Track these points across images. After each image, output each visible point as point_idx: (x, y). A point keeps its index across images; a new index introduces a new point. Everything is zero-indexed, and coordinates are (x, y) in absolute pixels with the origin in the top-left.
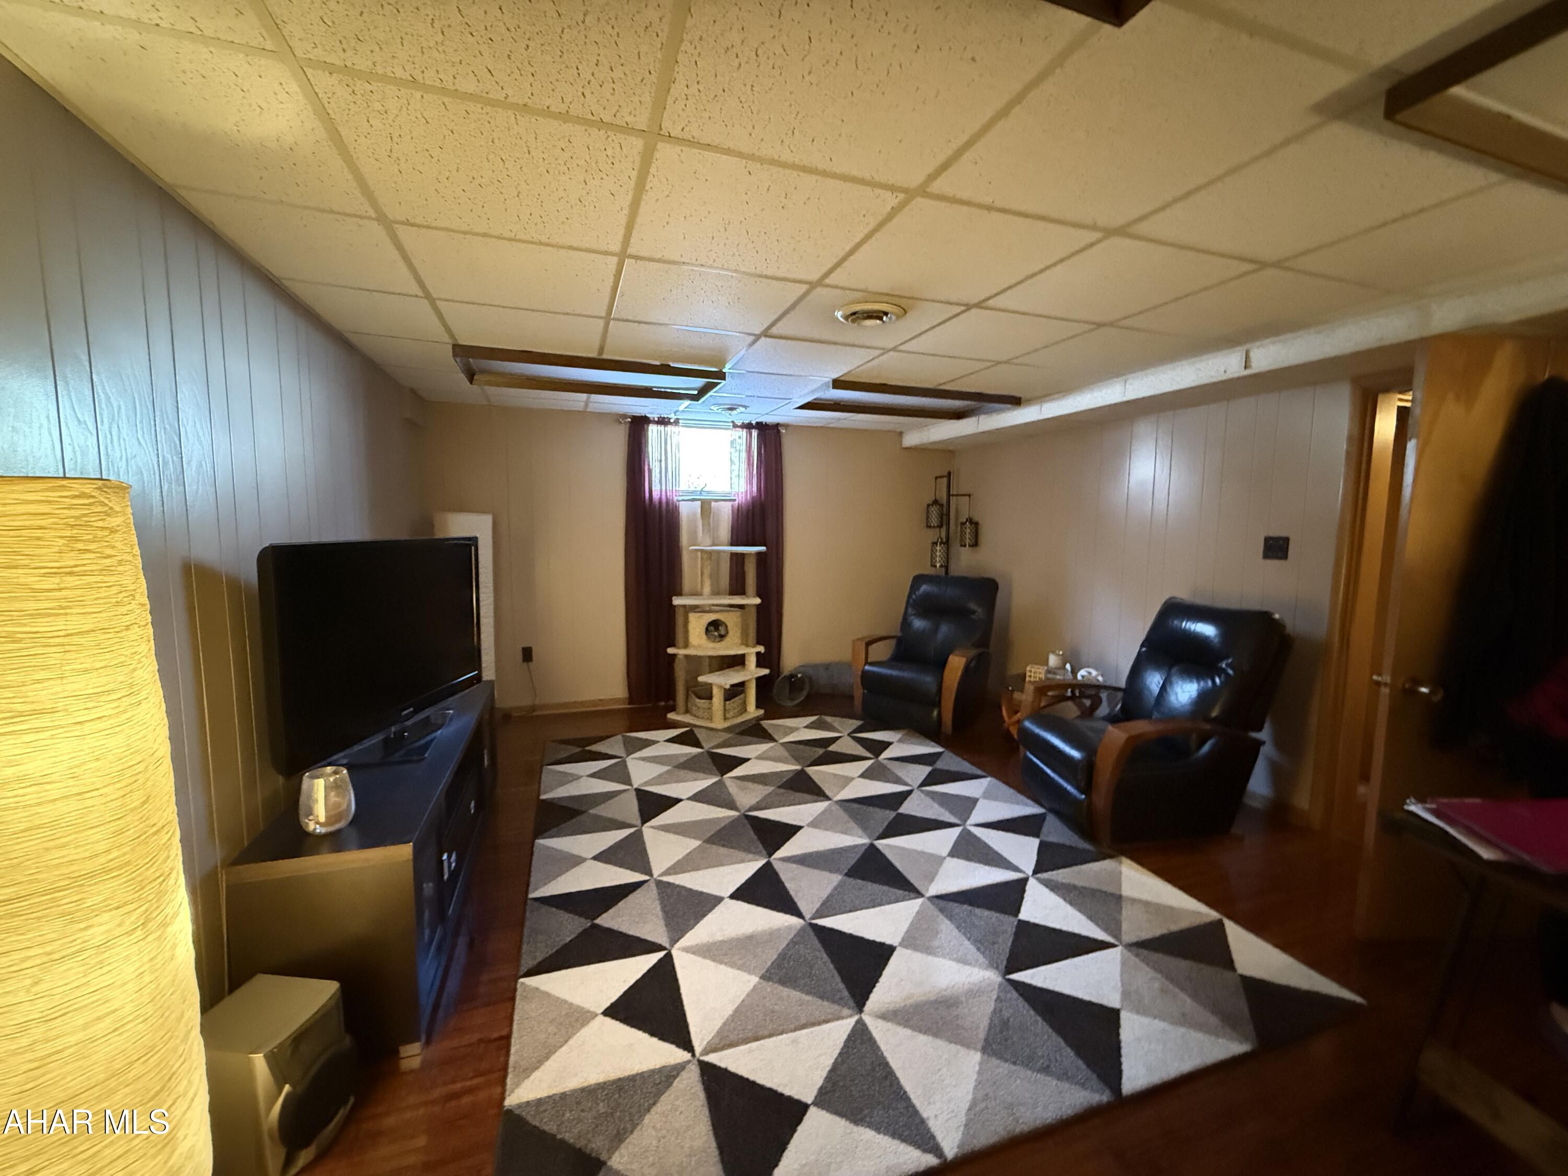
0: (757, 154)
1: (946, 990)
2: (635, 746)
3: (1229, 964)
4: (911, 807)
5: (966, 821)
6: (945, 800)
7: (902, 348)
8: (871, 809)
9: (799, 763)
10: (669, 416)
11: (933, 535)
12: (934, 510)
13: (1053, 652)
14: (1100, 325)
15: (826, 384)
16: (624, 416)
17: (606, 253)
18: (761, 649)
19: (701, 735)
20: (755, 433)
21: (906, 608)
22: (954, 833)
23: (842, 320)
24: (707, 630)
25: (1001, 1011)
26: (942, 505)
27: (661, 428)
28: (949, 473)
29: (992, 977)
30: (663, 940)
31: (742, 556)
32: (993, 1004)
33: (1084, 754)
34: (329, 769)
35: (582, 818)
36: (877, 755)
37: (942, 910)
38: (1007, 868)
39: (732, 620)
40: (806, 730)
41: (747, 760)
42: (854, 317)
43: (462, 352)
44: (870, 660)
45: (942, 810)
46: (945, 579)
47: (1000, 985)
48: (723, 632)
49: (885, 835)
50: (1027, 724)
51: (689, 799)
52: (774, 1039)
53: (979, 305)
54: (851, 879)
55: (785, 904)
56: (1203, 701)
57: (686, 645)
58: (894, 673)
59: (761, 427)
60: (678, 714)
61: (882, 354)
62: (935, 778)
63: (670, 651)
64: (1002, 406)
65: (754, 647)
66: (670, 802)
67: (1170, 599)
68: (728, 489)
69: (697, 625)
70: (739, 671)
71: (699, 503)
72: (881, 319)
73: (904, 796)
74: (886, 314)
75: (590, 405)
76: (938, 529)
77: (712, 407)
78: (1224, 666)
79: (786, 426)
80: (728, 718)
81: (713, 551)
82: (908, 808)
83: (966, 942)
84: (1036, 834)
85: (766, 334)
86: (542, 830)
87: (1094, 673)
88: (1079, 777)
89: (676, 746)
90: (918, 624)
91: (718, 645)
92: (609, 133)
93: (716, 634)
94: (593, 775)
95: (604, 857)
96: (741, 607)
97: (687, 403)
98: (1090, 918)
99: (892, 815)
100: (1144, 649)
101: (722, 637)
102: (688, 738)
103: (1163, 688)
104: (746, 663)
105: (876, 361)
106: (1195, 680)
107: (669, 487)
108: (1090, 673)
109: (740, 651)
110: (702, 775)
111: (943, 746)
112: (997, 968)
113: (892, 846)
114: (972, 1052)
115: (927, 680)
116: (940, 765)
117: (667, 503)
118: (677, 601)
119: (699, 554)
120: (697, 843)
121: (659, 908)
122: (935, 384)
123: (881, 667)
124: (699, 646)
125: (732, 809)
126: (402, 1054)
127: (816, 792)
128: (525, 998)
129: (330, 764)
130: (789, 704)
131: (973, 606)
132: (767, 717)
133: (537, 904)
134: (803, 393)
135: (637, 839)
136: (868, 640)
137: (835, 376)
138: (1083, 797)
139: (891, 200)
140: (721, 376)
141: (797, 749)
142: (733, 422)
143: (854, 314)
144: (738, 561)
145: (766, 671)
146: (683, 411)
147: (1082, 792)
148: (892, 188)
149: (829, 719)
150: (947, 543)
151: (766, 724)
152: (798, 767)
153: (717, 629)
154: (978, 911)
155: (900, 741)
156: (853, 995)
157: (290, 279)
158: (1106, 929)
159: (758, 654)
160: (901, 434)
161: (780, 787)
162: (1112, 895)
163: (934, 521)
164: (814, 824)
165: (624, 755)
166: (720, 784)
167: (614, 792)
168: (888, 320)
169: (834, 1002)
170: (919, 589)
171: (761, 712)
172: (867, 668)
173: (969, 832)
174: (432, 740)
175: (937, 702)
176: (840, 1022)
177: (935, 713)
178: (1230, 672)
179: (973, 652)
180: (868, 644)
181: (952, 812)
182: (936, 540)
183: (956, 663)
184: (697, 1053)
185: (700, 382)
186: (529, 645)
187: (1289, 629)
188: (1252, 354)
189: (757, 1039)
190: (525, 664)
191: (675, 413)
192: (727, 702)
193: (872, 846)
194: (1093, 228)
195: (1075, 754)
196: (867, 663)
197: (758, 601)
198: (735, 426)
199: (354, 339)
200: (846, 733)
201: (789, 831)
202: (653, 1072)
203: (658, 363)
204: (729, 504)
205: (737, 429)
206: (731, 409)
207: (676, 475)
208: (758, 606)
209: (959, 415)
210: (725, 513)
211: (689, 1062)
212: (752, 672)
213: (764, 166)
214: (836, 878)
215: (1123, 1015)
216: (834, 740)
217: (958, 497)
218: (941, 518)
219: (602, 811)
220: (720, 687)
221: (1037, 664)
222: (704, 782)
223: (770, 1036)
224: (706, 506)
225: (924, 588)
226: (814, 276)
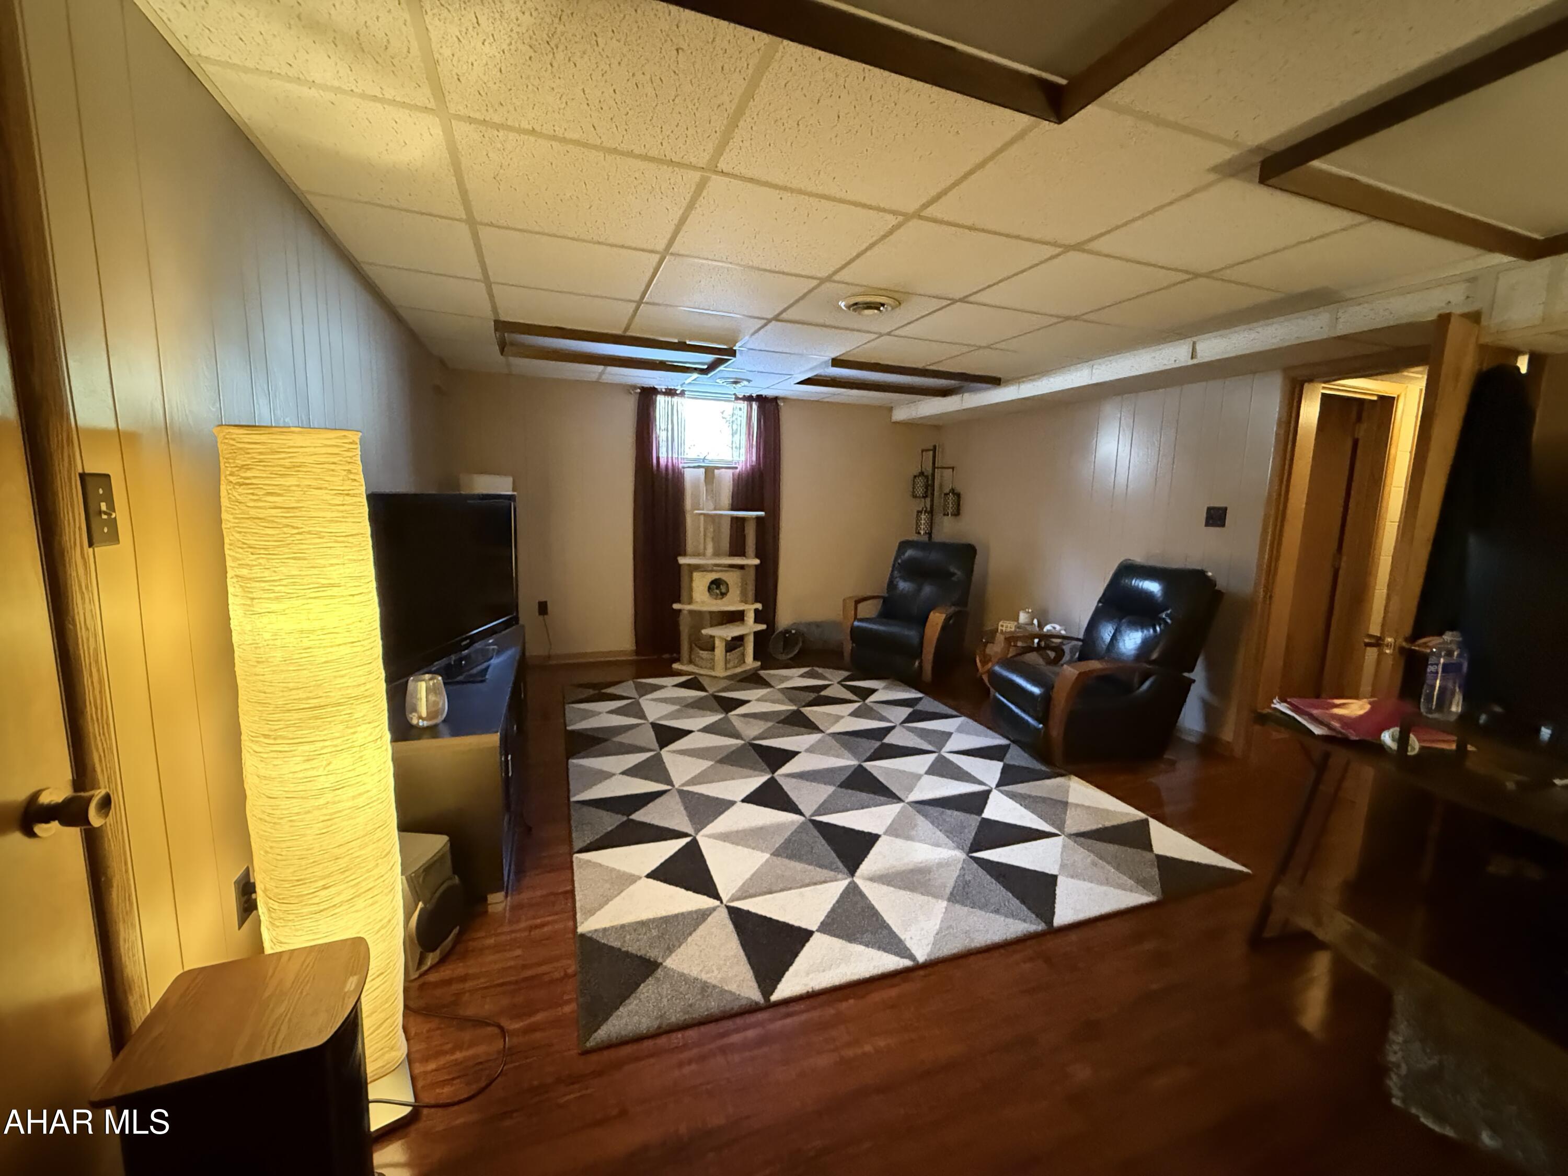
0: (789, 185)
1: (921, 863)
2: (645, 690)
3: (1149, 847)
4: (894, 739)
5: (941, 749)
6: (924, 734)
7: (897, 333)
8: (859, 740)
9: (795, 705)
10: (676, 388)
11: (920, 505)
12: (920, 482)
13: (1024, 609)
14: (1067, 318)
15: (826, 362)
16: (634, 387)
17: (652, 251)
18: (759, 606)
19: (705, 682)
20: (755, 406)
21: (892, 571)
22: (931, 758)
23: (844, 308)
24: (709, 589)
25: (964, 875)
26: (927, 477)
27: (668, 399)
28: (935, 447)
29: (960, 855)
30: (689, 829)
31: (743, 520)
32: (958, 871)
33: (1042, 690)
34: (427, 676)
35: (608, 744)
36: (864, 699)
37: (918, 812)
38: (974, 783)
39: (731, 578)
40: (801, 679)
41: (748, 702)
42: (855, 307)
43: (502, 326)
44: (858, 617)
45: (922, 741)
46: (929, 545)
47: (964, 860)
48: (724, 590)
49: (871, 759)
50: (997, 668)
51: (699, 731)
52: (785, 893)
53: (963, 300)
54: (843, 789)
55: (788, 805)
56: (1145, 648)
57: (690, 603)
58: (882, 628)
59: (761, 400)
60: (682, 664)
61: (878, 338)
62: (917, 716)
63: (676, 606)
64: (984, 385)
65: (753, 604)
66: (684, 733)
67: (1126, 560)
68: (730, 459)
69: (700, 583)
70: (738, 626)
71: (703, 470)
72: (878, 309)
73: (888, 730)
74: (883, 305)
75: (604, 377)
76: (923, 500)
77: (718, 381)
78: (1164, 616)
79: (784, 399)
80: (729, 669)
81: (716, 515)
82: (890, 739)
83: (939, 833)
84: (1000, 759)
85: (777, 318)
86: (572, 752)
87: (1058, 627)
88: (1038, 709)
89: (683, 690)
90: (903, 586)
91: (719, 601)
92: (675, 168)
93: (718, 591)
94: (611, 712)
95: (632, 772)
96: (742, 567)
97: (695, 375)
98: (1041, 817)
99: (878, 744)
100: (1100, 605)
101: (723, 595)
102: (693, 684)
103: (1114, 638)
104: (745, 618)
105: (872, 344)
106: (1139, 628)
107: (675, 456)
108: (1054, 628)
109: (741, 607)
110: (709, 713)
111: (921, 692)
112: (963, 849)
113: (878, 768)
114: (940, 901)
115: (910, 633)
116: (919, 707)
117: (673, 470)
118: (682, 560)
119: (702, 518)
120: (711, 763)
121: (682, 808)
122: (924, 365)
123: (870, 623)
124: (703, 602)
125: (737, 738)
126: (489, 902)
127: (810, 726)
128: (580, 867)
129: (427, 673)
130: (784, 657)
131: (952, 569)
132: (763, 667)
133: (578, 805)
134: (803, 369)
135: (658, 760)
136: (857, 599)
137: (833, 356)
138: (1041, 726)
139: (892, 220)
140: (733, 353)
141: (792, 693)
142: (735, 394)
143: (856, 304)
144: (738, 525)
145: (764, 627)
146: (690, 383)
147: (1040, 723)
148: (895, 213)
149: (820, 670)
150: (931, 512)
151: (762, 673)
152: (794, 708)
153: (718, 587)
154: (949, 812)
155: (884, 688)
156: (846, 866)
157: (371, 264)
158: (1052, 825)
159: (756, 611)
160: (891, 409)
161: (778, 723)
162: (1061, 802)
163: (920, 491)
164: (811, 750)
165: (637, 696)
166: (726, 720)
167: (633, 725)
168: (884, 310)
169: (832, 870)
170: (904, 554)
171: (759, 664)
172: (856, 623)
173: (944, 757)
174: (488, 667)
175: (918, 652)
176: (835, 883)
177: (917, 663)
178: (1169, 621)
179: (952, 610)
180: (858, 602)
181: (930, 743)
182: (921, 509)
183: (937, 619)
184: (724, 901)
185: (710, 358)
186: (544, 600)
187: (1221, 584)
188: (1198, 348)
189: (771, 892)
190: (541, 618)
191: (682, 385)
192: (728, 654)
193: (860, 766)
194: (1055, 244)
195: (1036, 690)
196: (856, 619)
197: (757, 562)
198: (737, 398)
199: (402, 312)
200: (835, 682)
201: (789, 755)
202: (690, 913)
203: (676, 341)
204: (731, 471)
205: (739, 401)
206: (736, 383)
207: (682, 444)
208: (757, 566)
209: (945, 393)
210: (726, 479)
211: (718, 906)
212: (750, 626)
213: (794, 195)
214: (830, 789)
215: (1060, 880)
216: (825, 687)
217: (944, 470)
218: (927, 488)
219: (624, 738)
220: (721, 638)
221: (1008, 620)
222: (713, 718)
223: (782, 890)
224: (710, 472)
225: (909, 553)
226: (823, 274)
